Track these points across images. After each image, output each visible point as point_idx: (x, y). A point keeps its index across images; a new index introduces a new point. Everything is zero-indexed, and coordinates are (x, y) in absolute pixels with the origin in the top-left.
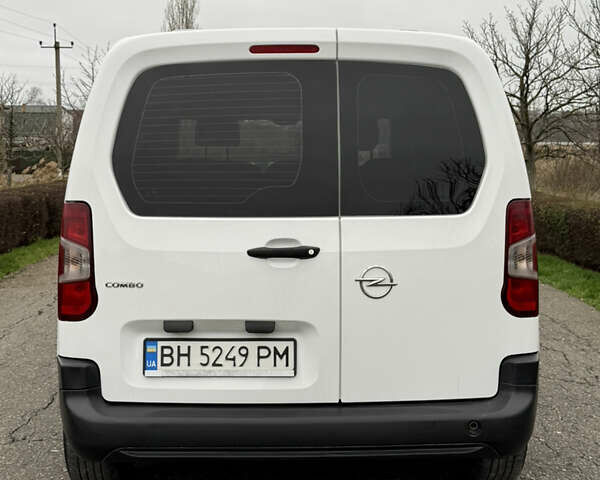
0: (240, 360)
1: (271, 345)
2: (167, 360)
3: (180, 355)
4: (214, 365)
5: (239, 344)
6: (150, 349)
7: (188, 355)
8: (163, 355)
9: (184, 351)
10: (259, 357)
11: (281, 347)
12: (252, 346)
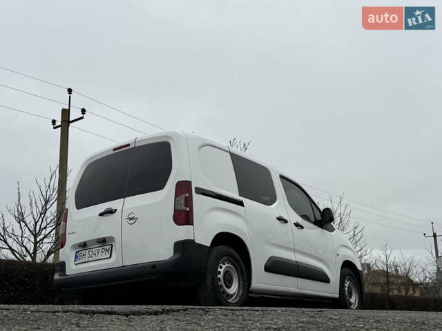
0: (97, 254)
1: (105, 247)
2: (80, 258)
3: (83, 255)
4: (91, 257)
5: (97, 249)
6: (77, 255)
10: (102, 252)
11: (108, 247)
12: (100, 249)
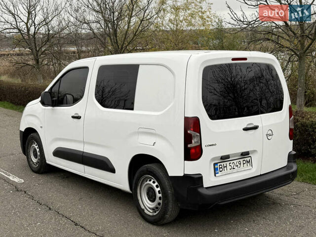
0: (239, 165)
1: (246, 159)
2: (221, 170)
3: (224, 167)
4: (233, 169)
5: (238, 160)
6: (216, 167)
7: (226, 167)
8: (220, 168)
9: (225, 166)
10: (244, 164)
11: (248, 159)
12: (241, 160)
